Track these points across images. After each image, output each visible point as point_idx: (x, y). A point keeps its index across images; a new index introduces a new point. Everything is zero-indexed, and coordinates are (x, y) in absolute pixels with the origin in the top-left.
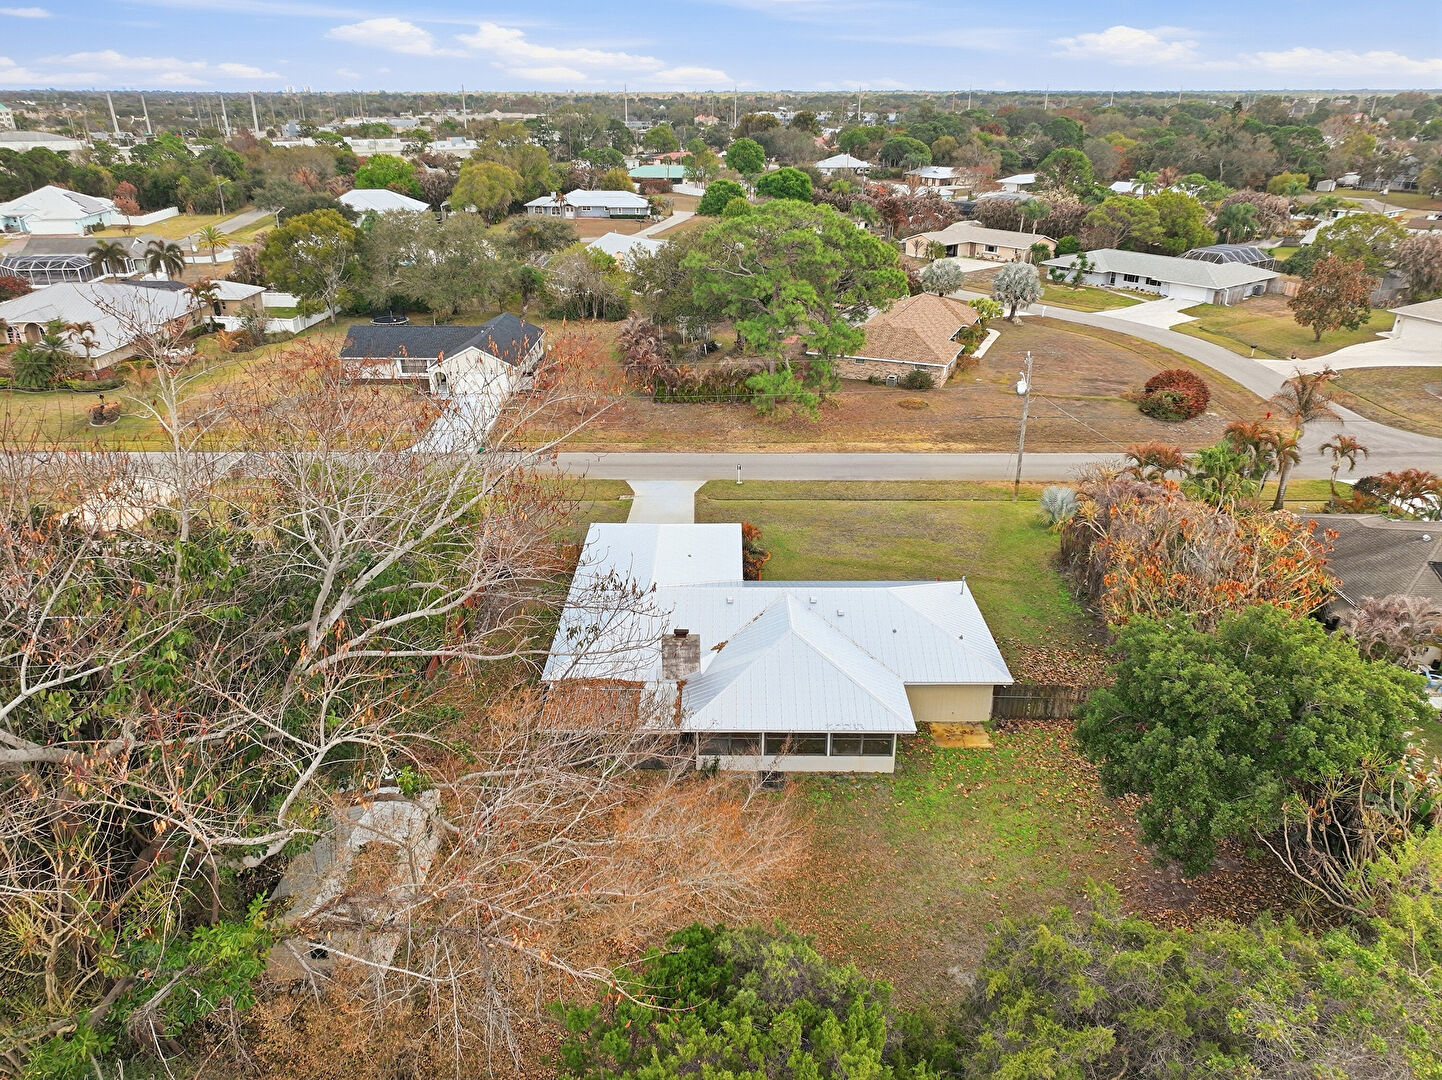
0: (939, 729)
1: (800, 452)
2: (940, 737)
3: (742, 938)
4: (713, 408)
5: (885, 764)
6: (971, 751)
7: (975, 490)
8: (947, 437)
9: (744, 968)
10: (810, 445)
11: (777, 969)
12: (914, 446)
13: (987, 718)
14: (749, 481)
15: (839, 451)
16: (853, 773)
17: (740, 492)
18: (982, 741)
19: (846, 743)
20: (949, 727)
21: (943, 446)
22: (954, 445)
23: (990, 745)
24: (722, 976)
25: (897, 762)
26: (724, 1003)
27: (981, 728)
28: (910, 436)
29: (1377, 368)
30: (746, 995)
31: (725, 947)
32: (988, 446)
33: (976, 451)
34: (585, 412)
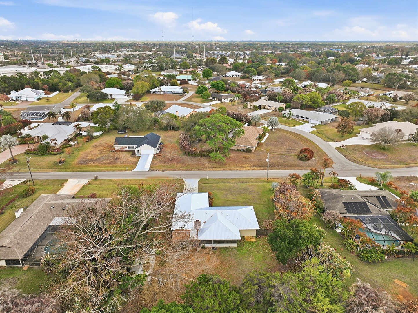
0: (246, 238)
1: (221, 170)
2: (246, 239)
3: (210, 275)
4: (201, 158)
5: (235, 245)
6: (252, 242)
7: (258, 180)
8: (254, 166)
9: (210, 279)
11: (215, 279)
12: (247, 168)
13: (255, 235)
14: (210, 179)
15: (230, 170)
16: (230, 247)
17: (208, 182)
18: (254, 240)
19: (228, 241)
20: (248, 237)
21: (253, 168)
22: (255, 168)
23: (255, 241)
24: (207, 281)
25: (238, 245)
26: (207, 284)
27: (254, 237)
28: (245, 166)
29: (354, 145)
30: (210, 283)
31: (207, 276)
32: (263, 168)
33: (260, 170)
34: (172, 159)
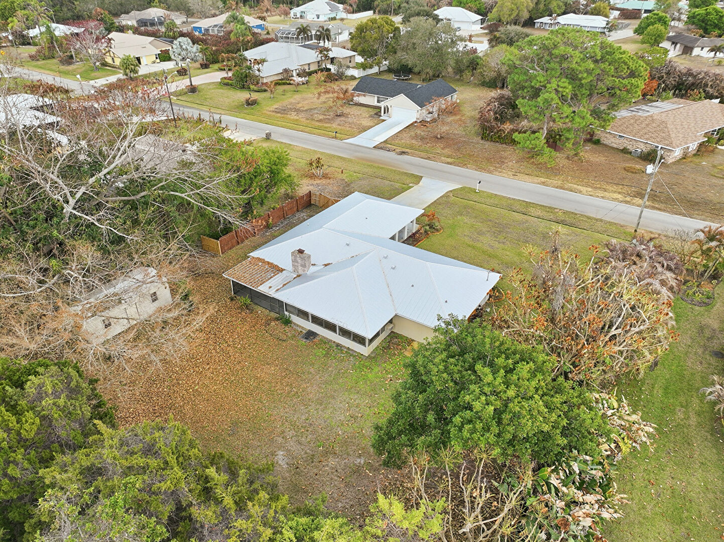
0: (416, 346)
5: (363, 350)
10: (543, 180)
14: (483, 192)
15: (559, 188)
16: (348, 348)
21: (628, 199)
25: (374, 352)
34: (442, 137)
